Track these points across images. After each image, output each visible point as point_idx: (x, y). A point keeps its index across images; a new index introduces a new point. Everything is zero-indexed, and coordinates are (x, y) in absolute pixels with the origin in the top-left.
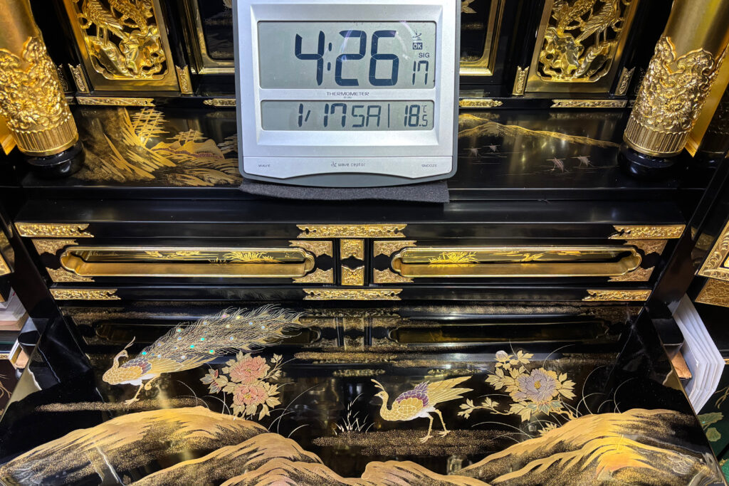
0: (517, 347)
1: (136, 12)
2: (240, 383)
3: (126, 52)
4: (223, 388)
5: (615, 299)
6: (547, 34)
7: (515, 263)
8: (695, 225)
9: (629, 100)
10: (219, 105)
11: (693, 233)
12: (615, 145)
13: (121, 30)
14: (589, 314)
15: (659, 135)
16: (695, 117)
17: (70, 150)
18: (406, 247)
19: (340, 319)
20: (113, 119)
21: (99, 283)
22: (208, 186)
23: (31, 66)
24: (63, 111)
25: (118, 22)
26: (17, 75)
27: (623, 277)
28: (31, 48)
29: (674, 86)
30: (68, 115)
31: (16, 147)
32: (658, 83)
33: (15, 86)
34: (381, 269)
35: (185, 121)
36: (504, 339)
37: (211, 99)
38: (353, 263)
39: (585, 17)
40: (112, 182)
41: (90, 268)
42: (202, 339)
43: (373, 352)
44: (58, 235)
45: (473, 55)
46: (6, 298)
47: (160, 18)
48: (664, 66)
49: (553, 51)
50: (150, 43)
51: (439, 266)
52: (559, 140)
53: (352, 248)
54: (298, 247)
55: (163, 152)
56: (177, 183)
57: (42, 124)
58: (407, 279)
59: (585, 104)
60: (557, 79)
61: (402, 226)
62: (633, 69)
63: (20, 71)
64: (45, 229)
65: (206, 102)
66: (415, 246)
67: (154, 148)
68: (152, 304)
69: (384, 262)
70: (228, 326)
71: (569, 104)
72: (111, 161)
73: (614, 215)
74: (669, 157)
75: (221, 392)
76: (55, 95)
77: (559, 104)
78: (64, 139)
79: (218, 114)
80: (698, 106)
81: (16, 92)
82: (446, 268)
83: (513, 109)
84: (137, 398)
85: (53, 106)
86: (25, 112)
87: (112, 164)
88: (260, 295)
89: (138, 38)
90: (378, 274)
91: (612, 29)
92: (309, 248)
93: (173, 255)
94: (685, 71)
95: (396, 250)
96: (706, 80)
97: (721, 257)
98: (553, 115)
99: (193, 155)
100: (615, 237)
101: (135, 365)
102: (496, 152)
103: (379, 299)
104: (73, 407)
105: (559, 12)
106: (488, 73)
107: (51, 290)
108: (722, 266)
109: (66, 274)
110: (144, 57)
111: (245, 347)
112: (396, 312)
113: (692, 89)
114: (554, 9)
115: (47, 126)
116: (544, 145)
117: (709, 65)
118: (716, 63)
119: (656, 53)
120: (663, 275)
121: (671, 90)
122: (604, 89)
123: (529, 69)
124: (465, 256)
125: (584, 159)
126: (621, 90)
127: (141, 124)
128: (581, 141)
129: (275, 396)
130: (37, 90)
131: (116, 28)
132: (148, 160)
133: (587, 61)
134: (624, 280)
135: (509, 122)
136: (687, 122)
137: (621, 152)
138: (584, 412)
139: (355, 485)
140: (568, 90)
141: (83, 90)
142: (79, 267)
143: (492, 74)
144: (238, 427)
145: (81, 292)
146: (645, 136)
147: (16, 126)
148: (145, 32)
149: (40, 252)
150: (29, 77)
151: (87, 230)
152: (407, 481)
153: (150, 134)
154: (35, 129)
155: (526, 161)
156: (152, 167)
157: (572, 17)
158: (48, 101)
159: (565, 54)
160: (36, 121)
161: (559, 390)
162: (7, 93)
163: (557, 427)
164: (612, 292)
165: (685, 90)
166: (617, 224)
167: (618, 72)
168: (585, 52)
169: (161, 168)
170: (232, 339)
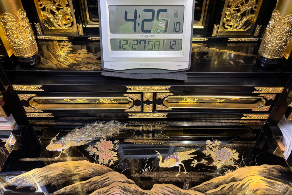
0: (215, 139)
1: (62, 1)
2: (102, 151)
3: (57, 18)
4: (95, 153)
5: (256, 119)
6: (226, 11)
7: (214, 103)
8: (288, 87)
9: (259, 38)
10: (94, 40)
11: (287, 90)
12: (255, 56)
13: (55, 9)
14: (244, 124)
15: (274, 50)
16: (288, 43)
17: (35, 56)
18: (169, 95)
19: (143, 126)
20: (51, 45)
21: (45, 111)
22: (90, 71)
23: (20, 21)
24: (33, 40)
25: (54, 6)
26: (14, 24)
27: (258, 109)
28: (20, 13)
29: (280, 30)
30: (34, 42)
31: (13, 54)
32: (273, 29)
33: (13, 29)
34: (159, 105)
35: (80, 46)
36: (208, 135)
37: (91, 37)
38: (148, 102)
39: (242, 4)
40: (51, 69)
41: (41, 106)
42: (87, 133)
43: (156, 140)
44: (29, 90)
45: (197, 20)
46: (8, 115)
47: (71, 4)
48: (276, 22)
49: (229, 18)
50: (67, 14)
51: (182, 104)
54: (127, 97)
55: (72, 58)
56: (78, 69)
57: (24, 45)
58: (169, 109)
59: (241, 40)
60: (230, 29)
61: (169, 87)
62: (261, 26)
63: (16, 23)
64: (24, 87)
65: (90, 38)
66: (173, 95)
67: (68, 56)
68: (66, 119)
69: (160, 102)
70: (97, 128)
71: (235, 40)
72: (51, 61)
73: (254, 84)
74: (277, 60)
75: (94, 155)
76: (29, 33)
77: (231, 40)
78: (33, 51)
79: (94, 43)
80: (289, 38)
81: (14, 31)
82: (185, 105)
83: (213, 42)
84: (60, 156)
85: (29, 37)
86: (18, 40)
87: (52, 62)
88: (110, 115)
89: (62, 12)
90: (158, 107)
91: (253, 10)
92: (131, 97)
93: (75, 100)
94: (284, 24)
95: (165, 97)
98: (228, 44)
99: (84, 59)
100: (255, 92)
101: (59, 143)
102: (206, 58)
103: (158, 118)
104: (34, 159)
105: (231, 2)
106: (202, 27)
107: (26, 113)
109: (32, 109)
110: (65, 20)
111: (104, 137)
112: (165, 123)
113: (287, 31)
115: (26, 46)
116: (225, 56)
119: (272, 17)
120: (274, 108)
121: (278, 32)
122: (249, 34)
123: (219, 25)
124: (193, 100)
125: (242, 61)
126: (256, 34)
127: (63, 47)
128: (240, 54)
129: (116, 157)
130: (22, 31)
131: (53, 8)
132: (66, 60)
133: (243, 22)
134: (258, 111)
135: (211, 47)
136: (285, 45)
137: (257, 58)
138: (243, 166)
139: (149, 193)
140: (234, 34)
141: (40, 33)
142: (37, 106)
143: (204, 28)
144: (101, 169)
145: (38, 114)
146: (267, 51)
147: (13, 45)
148: (65, 10)
149: (21, 100)
150: (19, 25)
151: (41, 88)
152: (170, 192)
153: (66, 50)
154: (21, 47)
155: (217, 63)
156: (67, 64)
157: (237, 4)
158: (27, 36)
159: (234, 19)
160: (22, 43)
161: (233, 157)
162: (10, 31)
163: (232, 171)
164: (253, 115)
165: (284, 31)
166: (256, 87)
167: (255, 27)
168: (242, 18)
169: (71, 63)
170: (99, 133)
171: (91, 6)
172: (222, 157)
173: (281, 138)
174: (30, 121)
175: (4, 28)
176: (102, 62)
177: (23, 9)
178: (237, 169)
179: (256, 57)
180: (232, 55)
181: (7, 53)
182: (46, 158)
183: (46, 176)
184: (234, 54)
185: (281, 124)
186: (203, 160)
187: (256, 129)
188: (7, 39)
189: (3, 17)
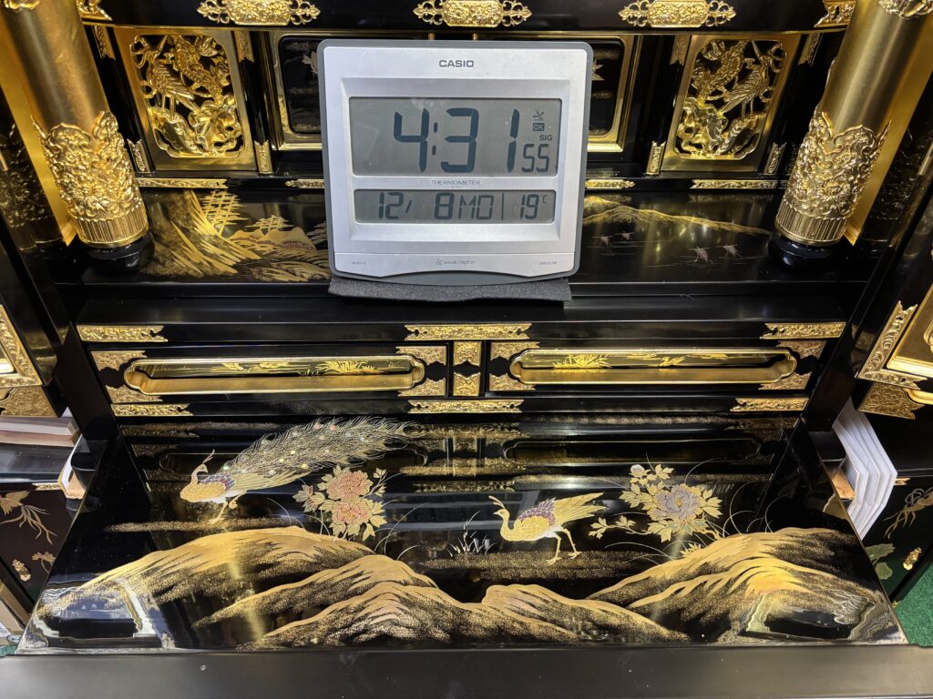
1: (211, 80)
2: (340, 500)
3: (196, 126)
5: (768, 409)
6: (685, 104)
7: (652, 368)
8: (855, 322)
9: (779, 179)
10: (304, 187)
11: (854, 330)
12: (767, 233)
13: (190, 100)
14: (738, 428)
15: (816, 221)
16: (855, 200)
17: (139, 241)
18: (528, 349)
20: (180, 204)
21: (167, 400)
22: (301, 282)
23: (102, 144)
24: (135, 196)
25: (188, 91)
26: (86, 154)
27: (777, 384)
28: (103, 124)
29: (831, 167)
30: (139, 201)
31: (77, 237)
32: (814, 163)
33: (83, 168)
34: (498, 375)
35: (261, 205)
37: (294, 180)
38: (467, 369)
39: (729, 86)
40: (187, 277)
41: (157, 385)
42: (293, 452)
44: (127, 340)
45: (599, 128)
46: (59, 412)
47: (237, 86)
48: (820, 145)
49: (693, 125)
51: (564, 371)
52: (701, 226)
54: (405, 354)
55: (243, 242)
56: (264, 278)
57: (111, 211)
58: (528, 386)
59: (729, 184)
60: (697, 155)
61: (526, 326)
62: (784, 146)
63: (90, 151)
64: (112, 332)
65: (289, 183)
66: (539, 347)
67: (232, 237)
69: (502, 366)
70: (322, 438)
71: (712, 185)
72: (183, 253)
73: (764, 313)
74: (825, 246)
76: (127, 178)
77: (700, 185)
78: (135, 229)
79: (302, 198)
80: (858, 189)
81: (84, 174)
82: (572, 374)
83: (647, 191)
85: (125, 190)
86: (93, 197)
89: (213, 110)
90: (495, 380)
91: (760, 100)
92: (418, 355)
93: (256, 367)
94: (843, 150)
95: (514, 353)
96: (866, 160)
97: (883, 358)
98: (693, 198)
99: (278, 246)
100: (767, 337)
101: (217, 481)
102: (629, 240)
103: (496, 412)
105: (699, 81)
106: (617, 148)
107: (112, 406)
108: (885, 367)
109: (129, 393)
110: (217, 131)
111: (344, 460)
112: (515, 428)
113: (851, 170)
114: (694, 77)
115: (117, 214)
116: (684, 231)
117: (870, 143)
118: (877, 141)
119: (810, 130)
120: (822, 380)
121: (828, 171)
122: (752, 167)
123: (665, 145)
124: (594, 360)
125: (731, 249)
126: (770, 170)
127: (213, 209)
128: (726, 228)
130: (108, 173)
131: (186, 97)
132: (227, 251)
133: (732, 135)
134: (777, 388)
135: (642, 205)
136: (846, 207)
137: (772, 241)
139: (475, 611)
140: (710, 169)
141: (143, 170)
142: (144, 384)
143: (622, 150)
144: (340, 549)
145: (147, 407)
146: (799, 221)
147: (81, 213)
148: (220, 102)
149: (100, 368)
150: (100, 158)
151: (160, 334)
152: (533, 606)
153: (224, 221)
154: (102, 217)
155: (662, 251)
156: (233, 260)
157: (714, 86)
158: (120, 185)
159: (706, 127)
160: (105, 208)
162: (74, 176)
164: (763, 400)
165: (843, 171)
166: (769, 322)
167: (767, 148)
168: (729, 125)
169: (243, 260)
170: (327, 452)
171: (293, 91)
173: (841, 465)
174: (123, 428)
175: (55, 165)
176: (330, 257)
177: (109, 111)
179: (769, 236)
180: (705, 230)
181: (61, 236)
184: (709, 228)
185: (845, 424)
187: (772, 441)
188: (61, 195)
189: (53, 135)
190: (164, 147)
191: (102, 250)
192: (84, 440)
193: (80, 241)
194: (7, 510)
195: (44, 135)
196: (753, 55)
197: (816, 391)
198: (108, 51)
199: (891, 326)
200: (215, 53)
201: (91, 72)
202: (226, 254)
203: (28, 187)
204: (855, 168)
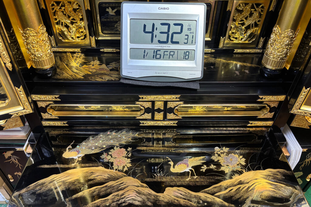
0: (223, 145)
1: (76, 16)
2: (116, 158)
3: (71, 31)
4: (109, 160)
5: (260, 125)
6: (231, 25)
7: (221, 111)
8: (289, 95)
9: (263, 49)
10: (106, 51)
11: (289, 98)
12: (259, 66)
13: (70, 23)
14: (250, 131)
15: (275, 62)
16: (288, 55)
17: (52, 67)
18: (180, 104)
20: (65, 57)
22: (104, 81)
23: (41, 35)
25: (69, 20)
26: (36, 38)
27: (263, 116)
28: (41, 28)
29: (280, 43)
30: (52, 54)
32: (274, 42)
33: (34, 43)
34: (170, 113)
35: (91, 57)
36: (216, 142)
37: (103, 49)
38: (159, 111)
39: (246, 18)
40: (67, 79)
41: (57, 113)
42: (100, 142)
43: (165, 147)
44: (47, 100)
47: (85, 18)
48: (276, 36)
49: (234, 31)
50: (80, 28)
51: (192, 112)
52: (237, 64)
53: (159, 105)
54: (138, 104)
55: (86, 69)
56: (93, 80)
57: (43, 57)
58: (180, 117)
60: (236, 41)
61: (179, 96)
62: (264, 38)
64: (42, 97)
65: (101, 50)
66: (183, 104)
67: (82, 67)
69: (171, 110)
70: (110, 137)
71: (241, 51)
72: (66, 72)
73: (258, 92)
74: (279, 70)
75: (109, 162)
76: (49, 47)
77: (237, 51)
78: (51, 63)
79: (105, 55)
80: (289, 51)
81: (35, 45)
82: (194, 113)
83: (219, 53)
84: (76, 163)
85: (48, 50)
86: (38, 53)
89: (77, 26)
90: (169, 115)
91: (256, 23)
92: (143, 105)
93: (90, 108)
94: (284, 37)
95: (176, 105)
96: (292, 41)
97: (299, 106)
98: (234, 55)
99: (97, 70)
100: (259, 100)
101: (75, 151)
102: (213, 68)
103: (168, 125)
104: (52, 166)
105: (236, 16)
106: (209, 39)
107: (42, 122)
108: (300, 109)
109: (48, 115)
110: (78, 33)
111: (117, 145)
112: (175, 131)
113: (287, 44)
114: (234, 15)
115: (45, 58)
116: (231, 67)
117: (293, 35)
118: (295, 35)
119: (273, 31)
120: (278, 115)
121: (279, 45)
122: (254, 45)
123: (225, 38)
124: (202, 108)
125: (247, 71)
126: (260, 46)
127: (76, 58)
128: (246, 65)
129: (130, 163)
130: (42, 44)
131: (68, 22)
133: (247, 35)
134: (263, 117)
135: (217, 58)
136: (285, 57)
137: (261, 69)
138: (249, 170)
139: (162, 196)
140: (240, 46)
141: (54, 45)
142: (53, 112)
143: (211, 40)
144: (116, 174)
145: (53, 122)
146: (270, 62)
147: (34, 58)
148: (79, 23)
149: (39, 107)
150: (40, 39)
151: (58, 98)
152: (181, 195)
153: (80, 62)
154: (41, 59)
155: (224, 74)
156: (82, 74)
157: (241, 18)
158: (46, 49)
159: (239, 32)
160: (41, 56)
161: (240, 162)
162: (31, 45)
163: (239, 175)
164: (258, 122)
165: (284, 45)
166: (260, 95)
167: (259, 39)
168: (246, 31)
169: (86, 74)
170: (112, 142)
171: (103, 20)
172: (230, 163)
175: (25, 42)
177: (43, 24)
178: (244, 173)
179: (259, 67)
180: (238, 66)
181: (27, 65)
182: (63, 165)
183: (64, 181)
184: (240, 65)
186: (212, 165)
188: (27, 52)
189: (25, 32)
190: (60, 38)
191: (40, 70)
192: (33, 134)
193: (33, 67)
194: (6, 157)
195: (22, 32)
196: (254, 8)
197: (276, 119)
198: (43, 6)
199: (301, 95)
200: (78, 7)
201: (38, 12)
202: (81, 72)
203: (16, 49)
204: (288, 44)
